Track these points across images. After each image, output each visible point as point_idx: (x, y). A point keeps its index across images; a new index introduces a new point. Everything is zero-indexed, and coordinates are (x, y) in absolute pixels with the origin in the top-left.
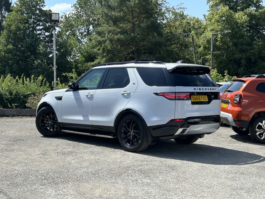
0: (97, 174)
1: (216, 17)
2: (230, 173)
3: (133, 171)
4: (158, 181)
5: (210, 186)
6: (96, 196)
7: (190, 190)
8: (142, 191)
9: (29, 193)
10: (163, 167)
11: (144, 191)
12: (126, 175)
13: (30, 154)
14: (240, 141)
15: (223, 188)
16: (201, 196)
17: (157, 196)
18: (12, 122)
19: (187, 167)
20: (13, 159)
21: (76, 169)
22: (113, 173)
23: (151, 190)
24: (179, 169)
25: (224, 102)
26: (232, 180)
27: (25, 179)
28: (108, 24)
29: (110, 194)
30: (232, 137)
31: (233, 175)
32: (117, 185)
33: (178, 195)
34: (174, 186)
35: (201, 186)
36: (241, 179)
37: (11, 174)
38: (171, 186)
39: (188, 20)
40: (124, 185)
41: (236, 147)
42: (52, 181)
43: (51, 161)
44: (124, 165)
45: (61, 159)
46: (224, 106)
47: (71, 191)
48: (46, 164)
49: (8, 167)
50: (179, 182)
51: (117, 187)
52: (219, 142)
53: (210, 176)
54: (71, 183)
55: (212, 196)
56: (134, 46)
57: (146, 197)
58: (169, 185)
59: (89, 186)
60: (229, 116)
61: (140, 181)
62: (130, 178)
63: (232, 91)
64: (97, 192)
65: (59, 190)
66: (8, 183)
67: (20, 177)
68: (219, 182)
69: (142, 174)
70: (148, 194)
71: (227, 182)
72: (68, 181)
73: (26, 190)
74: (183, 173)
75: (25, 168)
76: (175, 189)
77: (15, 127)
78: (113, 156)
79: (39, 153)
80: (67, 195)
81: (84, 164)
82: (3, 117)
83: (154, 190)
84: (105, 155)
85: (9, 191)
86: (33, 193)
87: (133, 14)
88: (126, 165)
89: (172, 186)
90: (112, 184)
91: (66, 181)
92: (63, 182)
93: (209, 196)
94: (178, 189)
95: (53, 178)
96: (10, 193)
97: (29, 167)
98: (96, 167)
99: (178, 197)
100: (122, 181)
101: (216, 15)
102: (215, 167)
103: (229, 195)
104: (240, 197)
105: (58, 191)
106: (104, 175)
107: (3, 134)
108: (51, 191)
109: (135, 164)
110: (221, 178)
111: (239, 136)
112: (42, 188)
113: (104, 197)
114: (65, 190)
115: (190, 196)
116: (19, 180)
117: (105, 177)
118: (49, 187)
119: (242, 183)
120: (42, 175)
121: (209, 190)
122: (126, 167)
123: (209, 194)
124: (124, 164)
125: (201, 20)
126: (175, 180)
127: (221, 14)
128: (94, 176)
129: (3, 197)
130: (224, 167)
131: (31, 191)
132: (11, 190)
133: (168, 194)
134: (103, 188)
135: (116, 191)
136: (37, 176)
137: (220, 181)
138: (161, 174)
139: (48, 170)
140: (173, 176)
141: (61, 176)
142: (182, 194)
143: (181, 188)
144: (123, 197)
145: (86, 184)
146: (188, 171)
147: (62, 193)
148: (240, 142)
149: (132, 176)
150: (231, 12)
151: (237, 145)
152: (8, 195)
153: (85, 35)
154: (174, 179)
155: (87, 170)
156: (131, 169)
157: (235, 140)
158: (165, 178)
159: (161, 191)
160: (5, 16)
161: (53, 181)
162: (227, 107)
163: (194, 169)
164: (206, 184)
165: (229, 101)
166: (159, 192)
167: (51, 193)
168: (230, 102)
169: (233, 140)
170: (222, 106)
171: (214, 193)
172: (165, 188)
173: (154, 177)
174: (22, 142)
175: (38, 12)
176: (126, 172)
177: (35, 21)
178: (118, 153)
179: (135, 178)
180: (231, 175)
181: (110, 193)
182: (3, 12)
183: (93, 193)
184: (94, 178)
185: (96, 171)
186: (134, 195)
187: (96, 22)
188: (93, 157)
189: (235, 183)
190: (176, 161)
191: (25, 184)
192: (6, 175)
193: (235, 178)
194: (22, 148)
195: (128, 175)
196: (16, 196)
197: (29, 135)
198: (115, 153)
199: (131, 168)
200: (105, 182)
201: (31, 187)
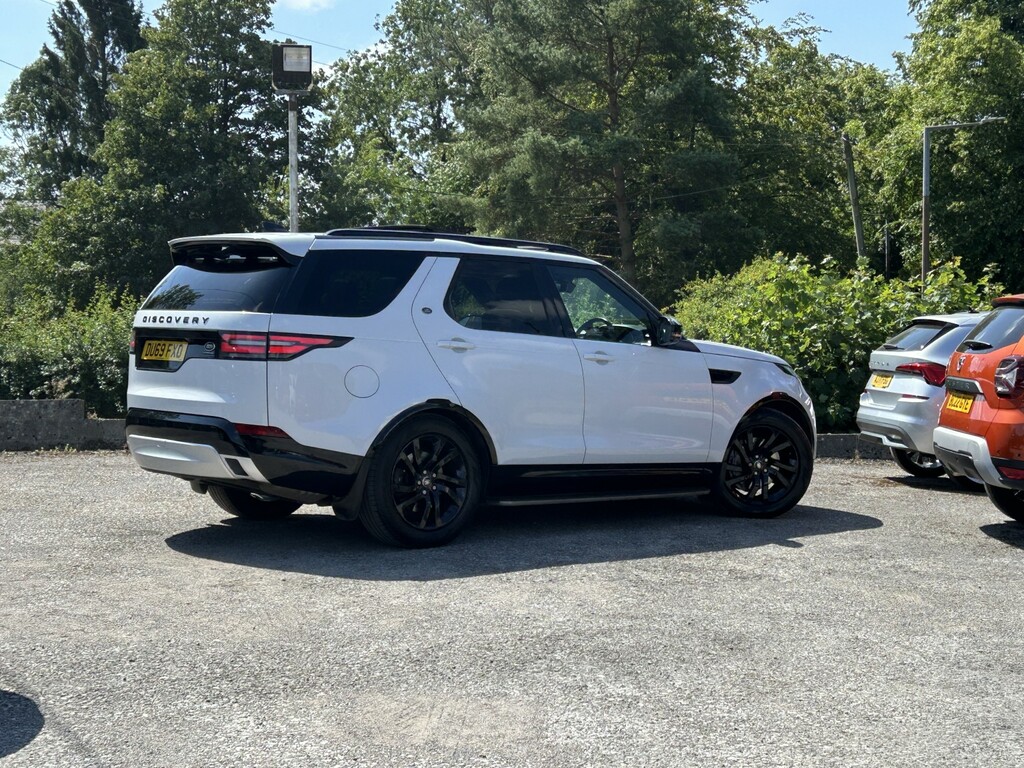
0: (430, 662)
1: (946, 61)
2: (963, 668)
3: (571, 653)
4: (669, 691)
5: (875, 714)
6: (414, 741)
7: (793, 727)
8: (599, 729)
9: (156, 726)
10: (695, 640)
11: (607, 729)
12: (544, 666)
13: (179, 586)
14: (1019, 546)
15: (930, 721)
16: (834, 752)
17: (655, 749)
18: (124, 467)
19: (793, 640)
20: (114, 604)
21: (351, 642)
22: (491, 658)
23: (635, 727)
24: (756, 648)
25: (957, 391)
26: (969, 693)
27: (147, 674)
28: (514, 93)
29: (469, 737)
30: (991, 530)
31: (977, 673)
32: (503, 702)
33: (742, 745)
34: (729, 712)
35: (841, 713)
36: (1006, 689)
37: (96, 657)
38: (718, 712)
39: (833, 74)
40: (529, 703)
41: (1002, 570)
42: (249, 684)
43: (258, 609)
44: (540, 630)
45: (294, 606)
46: (958, 405)
47: (318, 722)
48: (236, 623)
49: (87, 633)
50: (753, 698)
51: (503, 710)
52: (935, 550)
53: (882, 678)
54: (322, 694)
55: (881, 750)
56: (615, 179)
57: (611, 749)
58: (710, 706)
59: (394, 705)
60: (977, 446)
61: (598, 690)
62: (557, 677)
63: (990, 347)
64: (422, 729)
65: (273, 719)
66: (79, 688)
67: (128, 668)
68: (916, 698)
69: (606, 666)
70: (619, 738)
71: (948, 700)
72: (314, 685)
73: (146, 715)
74: (771, 664)
75: (152, 635)
76: (732, 724)
77: (135, 485)
78: (499, 597)
79: (215, 580)
80: (302, 737)
81: (384, 622)
82: (96, 450)
83: (649, 725)
84: (471, 592)
85: (81, 718)
86: (169, 729)
87: (611, 52)
88: (548, 632)
89: (722, 709)
90: (484, 701)
91: (304, 686)
92: (293, 688)
93: (869, 750)
94: (743, 721)
95: (256, 672)
96: (82, 726)
97: (171, 633)
98: (429, 636)
99: (740, 754)
100: (525, 690)
101: (944, 55)
102: (907, 643)
103: (949, 750)
104: (994, 757)
105: (270, 721)
106: (457, 666)
107: (86, 510)
108: (241, 722)
109: (583, 626)
110: (923, 685)
111: (1017, 528)
112: (208, 710)
113: (445, 747)
114: (295, 719)
115: (788, 752)
116: (125, 680)
117: (460, 673)
118: (236, 705)
119: (1008, 705)
120: (214, 662)
121: (870, 728)
122: (548, 637)
123: (868, 743)
124: (539, 627)
125: (887, 74)
126: (736, 691)
127: (967, 49)
128: (417, 667)
129: (52, 741)
130: (942, 644)
131: (163, 719)
132: (86, 717)
133: (700, 741)
134: (445, 714)
135: (495, 727)
136: (193, 667)
137: (918, 697)
138: (684, 666)
139: (242, 645)
140: (730, 673)
141: (289, 667)
142: (759, 740)
143: (756, 719)
144: (520, 748)
145: (380, 697)
146: (792, 656)
147: (284, 729)
148: (1019, 550)
149: (566, 673)
150: (1008, 43)
151: (1006, 561)
152: (75, 733)
153: (426, 138)
154: (734, 686)
155: (392, 644)
156: (566, 645)
157: (1000, 542)
158: (696, 682)
159: (674, 729)
160: (116, 68)
161: (253, 685)
162: (967, 411)
163: (818, 648)
164: (861, 707)
165: (977, 384)
166: (666, 735)
167: (239, 728)
168: (981, 391)
169: (992, 541)
170: (948, 407)
171: (890, 739)
172: (692, 720)
173: (652, 677)
174: (152, 541)
175: (242, 48)
176: (545, 658)
177: (230, 83)
178: (523, 586)
179: (578, 678)
180: (967, 675)
181: (469, 731)
182: (107, 49)
183: (405, 731)
184: (414, 675)
185: (425, 651)
186: (565, 742)
187: (468, 85)
188: (419, 600)
189: (980, 704)
190: (750, 620)
191: (143, 693)
192: (74, 661)
193: (981, 686)
194: (149, 561)
195: (550, 669)
196: (105, 739)
197: (182, 513)
198: (508, 585)
199: (567, 641)
200: (457, 691)
201: (165, 706)
